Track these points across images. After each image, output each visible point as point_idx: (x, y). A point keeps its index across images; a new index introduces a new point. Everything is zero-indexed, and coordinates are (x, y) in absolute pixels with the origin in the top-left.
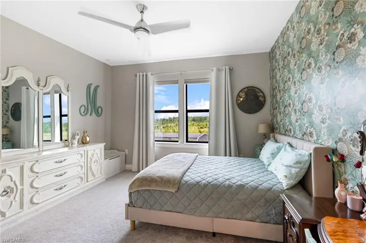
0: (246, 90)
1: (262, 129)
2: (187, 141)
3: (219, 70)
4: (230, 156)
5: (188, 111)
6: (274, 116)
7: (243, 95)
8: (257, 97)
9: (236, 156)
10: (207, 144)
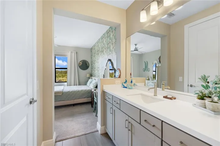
0: (82, 61)
1: (88, 76)
2: (55, 82)
3: (71, 52)
4: (76, 85)
5: (56, 68)
6: (92, 71)
7: (81, 63)
8: (86, 64)
9: (78, 85)
10: (66, 83)
